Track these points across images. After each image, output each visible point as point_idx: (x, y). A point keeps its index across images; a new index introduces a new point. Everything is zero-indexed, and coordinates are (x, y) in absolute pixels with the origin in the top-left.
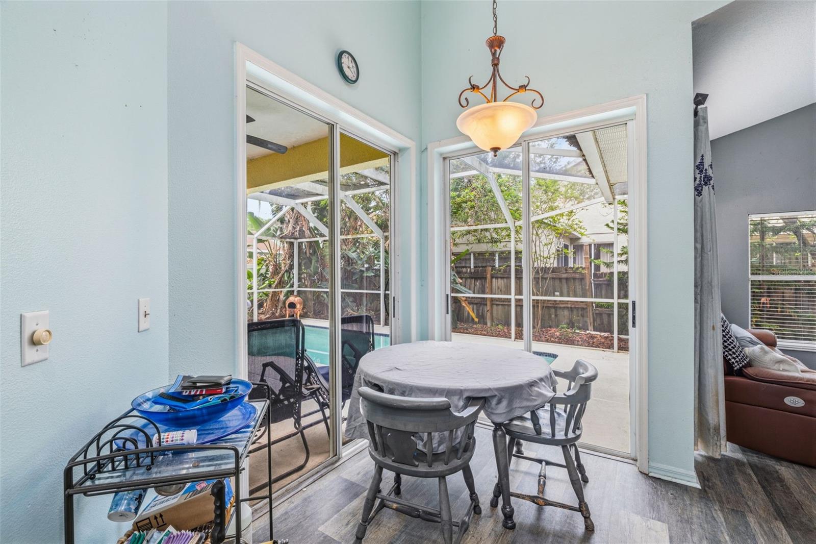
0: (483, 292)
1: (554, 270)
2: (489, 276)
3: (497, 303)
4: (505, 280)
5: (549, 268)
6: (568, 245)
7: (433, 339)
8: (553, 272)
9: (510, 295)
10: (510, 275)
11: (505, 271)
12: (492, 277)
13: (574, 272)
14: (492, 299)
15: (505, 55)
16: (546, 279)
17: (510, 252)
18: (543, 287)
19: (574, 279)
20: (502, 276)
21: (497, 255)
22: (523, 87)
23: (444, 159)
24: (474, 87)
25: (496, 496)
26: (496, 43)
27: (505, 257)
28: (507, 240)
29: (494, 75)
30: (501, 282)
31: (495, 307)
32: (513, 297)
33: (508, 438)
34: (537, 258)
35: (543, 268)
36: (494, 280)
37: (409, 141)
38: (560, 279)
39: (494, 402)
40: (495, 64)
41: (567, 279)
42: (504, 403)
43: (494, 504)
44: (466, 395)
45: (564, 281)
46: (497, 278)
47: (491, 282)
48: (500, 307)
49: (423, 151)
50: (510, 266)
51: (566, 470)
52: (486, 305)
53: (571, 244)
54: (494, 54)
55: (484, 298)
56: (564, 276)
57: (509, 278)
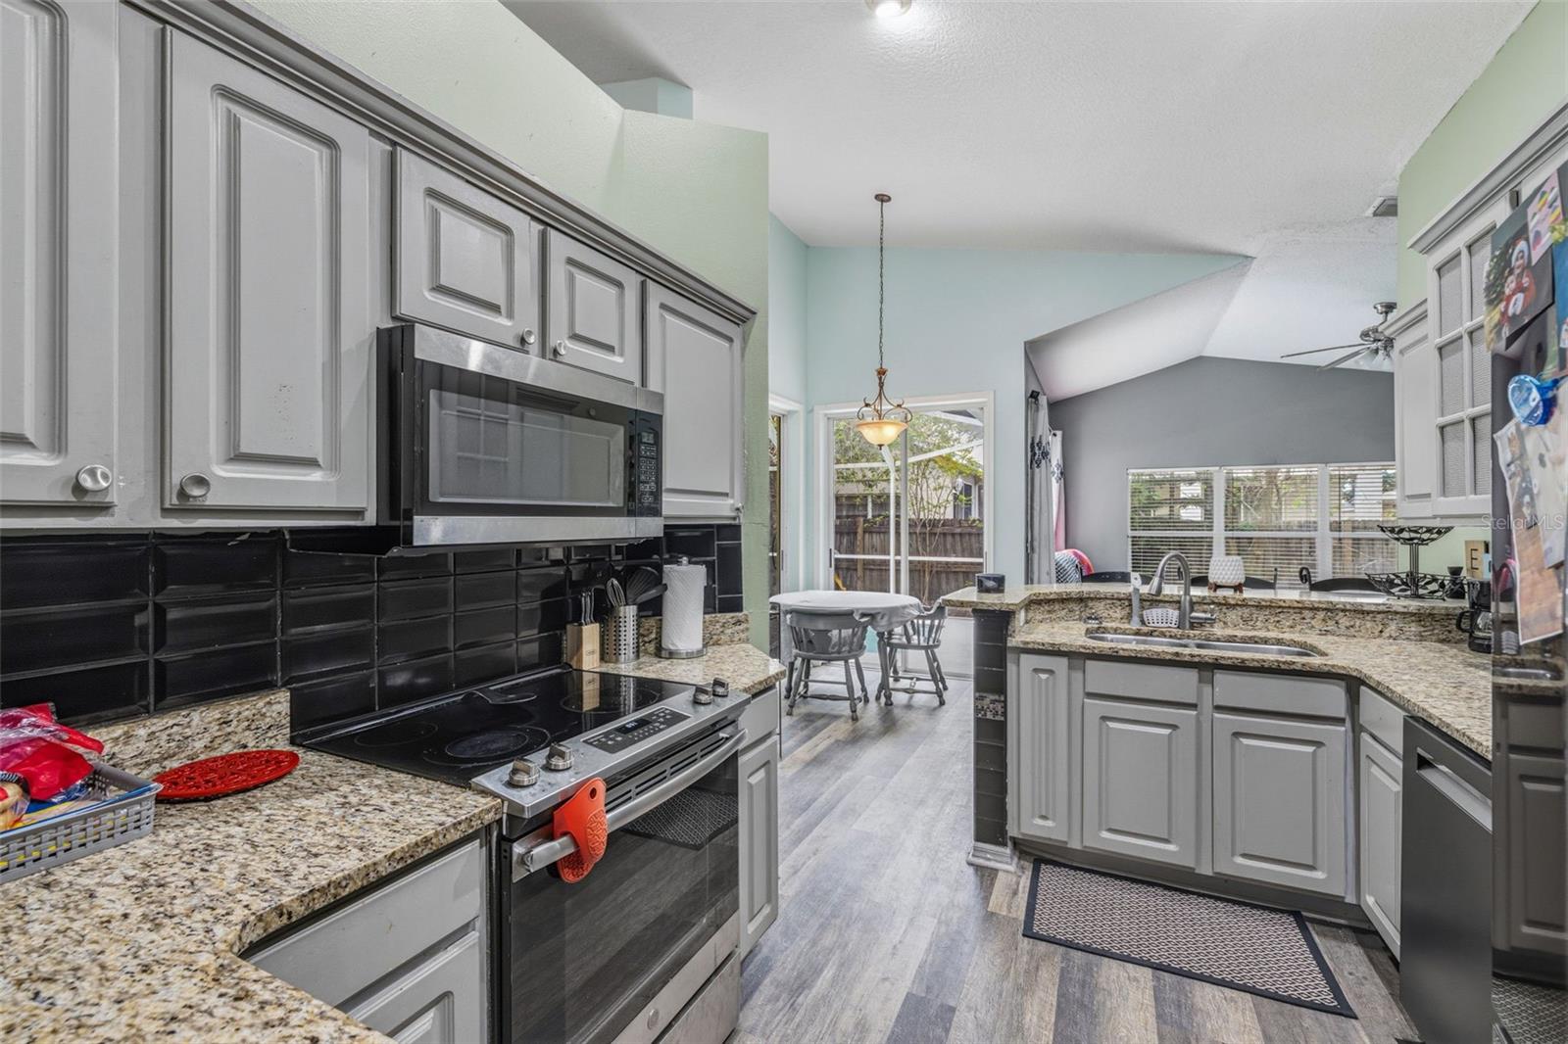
0: (853, 553)
1: (946, 523)
2: (860, 531)
3: (872, 567)
4: (882, 536)
5: (939, 520)
6: (971, 486)
7: (818, 589)
8: (943, 525)
9: (889, 554)
10: (889, 528)
11: (882, 524)
12: (864, 532)
13: (971, 526)
14: (866, 563)
15: (888, 380)
16: (935, 534)
17: (888, 497)
18: (931, 544)
19: (970, 534)
20: (878, 530)
21: (870, 500)
22: (899, 406)
23: (829, 419)
24: (867, 405)
25: (879, 692)
26: (882, 373)
27: (881, 503)
28: (885, 478)
29: (880, 395)
30: (876, 539)
31: (868, 572)
32: (892, 558)
33: (888, 649)
34: (924, 507)
35: (930, 520)
36: (867, 536)
37: (797, 405)
38: (953, 535)
39: (879, 617)
40: (881, 385)
41: (961, 534)
42: (886, 618)
43: (878, 698)
44: (860, 612)
45: (958, 538)
46: (871, 532)
47: (864, 539)
48: (875, 574)
49: (810, 411)
50: (888, 517)
51: (932, 682)
52: (856, 570)
53: (976, 484)
54: (880, 379)
55: (852, 560)
56: (958, 530)
57: (887, 532)
